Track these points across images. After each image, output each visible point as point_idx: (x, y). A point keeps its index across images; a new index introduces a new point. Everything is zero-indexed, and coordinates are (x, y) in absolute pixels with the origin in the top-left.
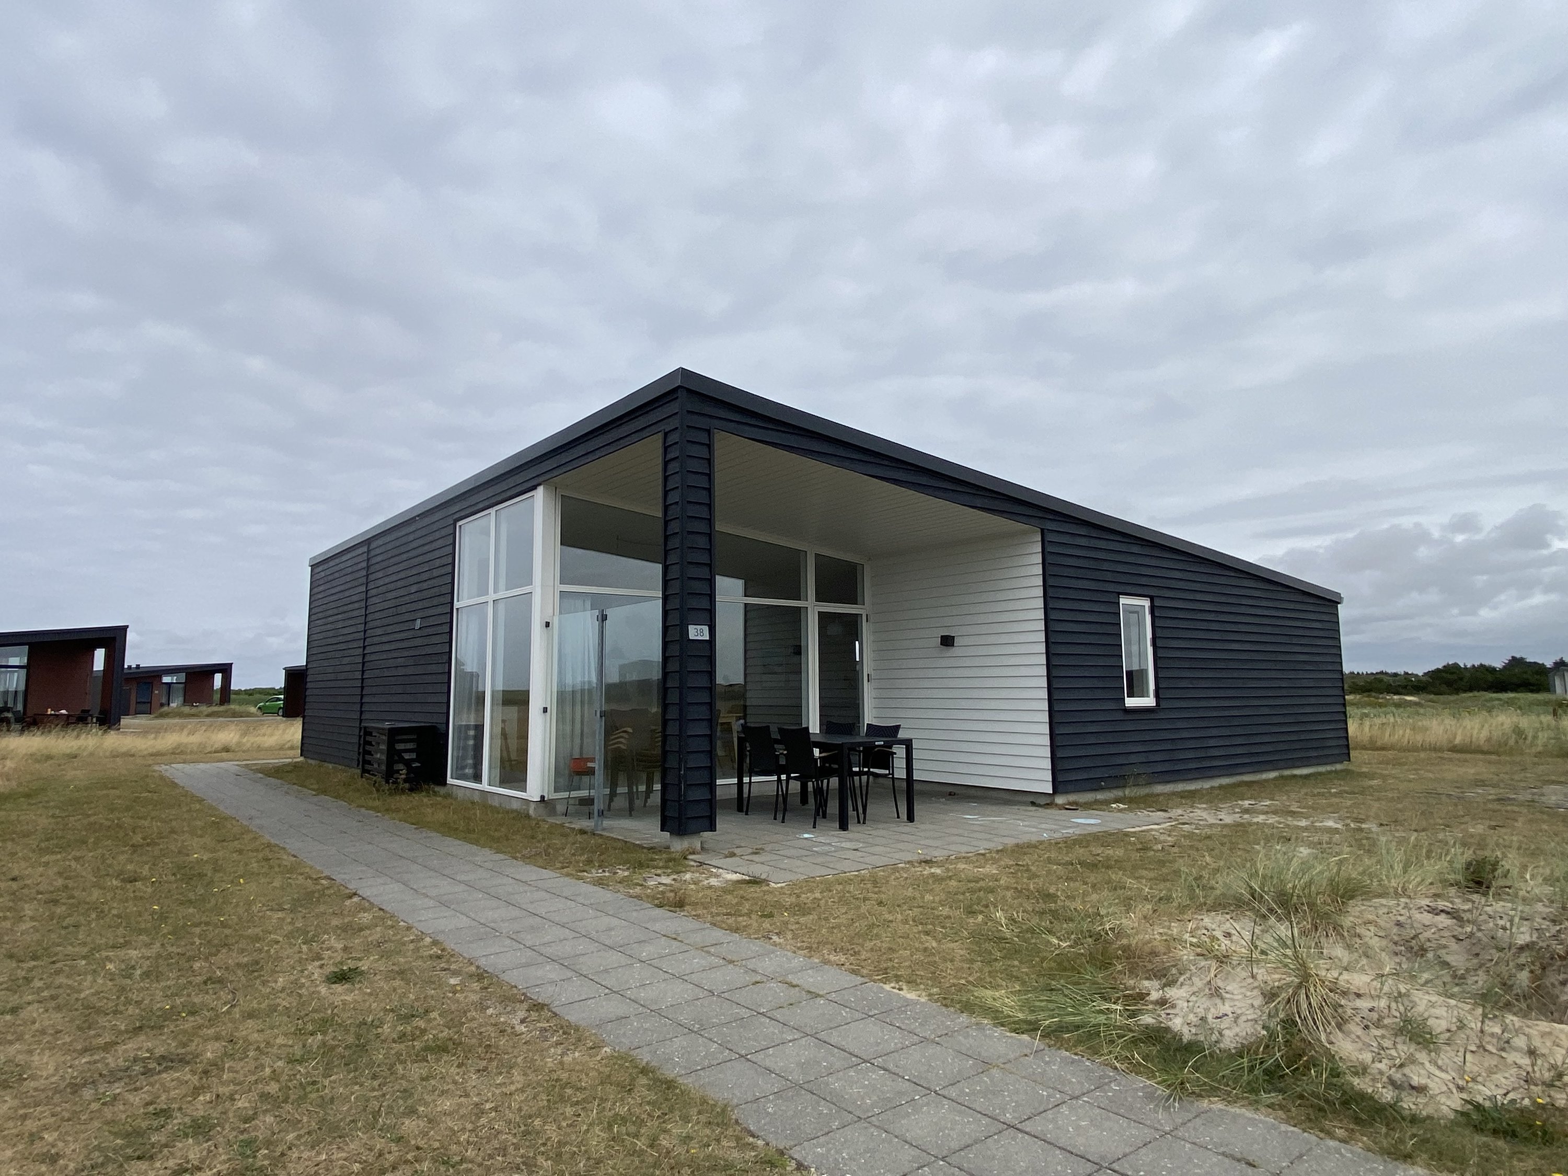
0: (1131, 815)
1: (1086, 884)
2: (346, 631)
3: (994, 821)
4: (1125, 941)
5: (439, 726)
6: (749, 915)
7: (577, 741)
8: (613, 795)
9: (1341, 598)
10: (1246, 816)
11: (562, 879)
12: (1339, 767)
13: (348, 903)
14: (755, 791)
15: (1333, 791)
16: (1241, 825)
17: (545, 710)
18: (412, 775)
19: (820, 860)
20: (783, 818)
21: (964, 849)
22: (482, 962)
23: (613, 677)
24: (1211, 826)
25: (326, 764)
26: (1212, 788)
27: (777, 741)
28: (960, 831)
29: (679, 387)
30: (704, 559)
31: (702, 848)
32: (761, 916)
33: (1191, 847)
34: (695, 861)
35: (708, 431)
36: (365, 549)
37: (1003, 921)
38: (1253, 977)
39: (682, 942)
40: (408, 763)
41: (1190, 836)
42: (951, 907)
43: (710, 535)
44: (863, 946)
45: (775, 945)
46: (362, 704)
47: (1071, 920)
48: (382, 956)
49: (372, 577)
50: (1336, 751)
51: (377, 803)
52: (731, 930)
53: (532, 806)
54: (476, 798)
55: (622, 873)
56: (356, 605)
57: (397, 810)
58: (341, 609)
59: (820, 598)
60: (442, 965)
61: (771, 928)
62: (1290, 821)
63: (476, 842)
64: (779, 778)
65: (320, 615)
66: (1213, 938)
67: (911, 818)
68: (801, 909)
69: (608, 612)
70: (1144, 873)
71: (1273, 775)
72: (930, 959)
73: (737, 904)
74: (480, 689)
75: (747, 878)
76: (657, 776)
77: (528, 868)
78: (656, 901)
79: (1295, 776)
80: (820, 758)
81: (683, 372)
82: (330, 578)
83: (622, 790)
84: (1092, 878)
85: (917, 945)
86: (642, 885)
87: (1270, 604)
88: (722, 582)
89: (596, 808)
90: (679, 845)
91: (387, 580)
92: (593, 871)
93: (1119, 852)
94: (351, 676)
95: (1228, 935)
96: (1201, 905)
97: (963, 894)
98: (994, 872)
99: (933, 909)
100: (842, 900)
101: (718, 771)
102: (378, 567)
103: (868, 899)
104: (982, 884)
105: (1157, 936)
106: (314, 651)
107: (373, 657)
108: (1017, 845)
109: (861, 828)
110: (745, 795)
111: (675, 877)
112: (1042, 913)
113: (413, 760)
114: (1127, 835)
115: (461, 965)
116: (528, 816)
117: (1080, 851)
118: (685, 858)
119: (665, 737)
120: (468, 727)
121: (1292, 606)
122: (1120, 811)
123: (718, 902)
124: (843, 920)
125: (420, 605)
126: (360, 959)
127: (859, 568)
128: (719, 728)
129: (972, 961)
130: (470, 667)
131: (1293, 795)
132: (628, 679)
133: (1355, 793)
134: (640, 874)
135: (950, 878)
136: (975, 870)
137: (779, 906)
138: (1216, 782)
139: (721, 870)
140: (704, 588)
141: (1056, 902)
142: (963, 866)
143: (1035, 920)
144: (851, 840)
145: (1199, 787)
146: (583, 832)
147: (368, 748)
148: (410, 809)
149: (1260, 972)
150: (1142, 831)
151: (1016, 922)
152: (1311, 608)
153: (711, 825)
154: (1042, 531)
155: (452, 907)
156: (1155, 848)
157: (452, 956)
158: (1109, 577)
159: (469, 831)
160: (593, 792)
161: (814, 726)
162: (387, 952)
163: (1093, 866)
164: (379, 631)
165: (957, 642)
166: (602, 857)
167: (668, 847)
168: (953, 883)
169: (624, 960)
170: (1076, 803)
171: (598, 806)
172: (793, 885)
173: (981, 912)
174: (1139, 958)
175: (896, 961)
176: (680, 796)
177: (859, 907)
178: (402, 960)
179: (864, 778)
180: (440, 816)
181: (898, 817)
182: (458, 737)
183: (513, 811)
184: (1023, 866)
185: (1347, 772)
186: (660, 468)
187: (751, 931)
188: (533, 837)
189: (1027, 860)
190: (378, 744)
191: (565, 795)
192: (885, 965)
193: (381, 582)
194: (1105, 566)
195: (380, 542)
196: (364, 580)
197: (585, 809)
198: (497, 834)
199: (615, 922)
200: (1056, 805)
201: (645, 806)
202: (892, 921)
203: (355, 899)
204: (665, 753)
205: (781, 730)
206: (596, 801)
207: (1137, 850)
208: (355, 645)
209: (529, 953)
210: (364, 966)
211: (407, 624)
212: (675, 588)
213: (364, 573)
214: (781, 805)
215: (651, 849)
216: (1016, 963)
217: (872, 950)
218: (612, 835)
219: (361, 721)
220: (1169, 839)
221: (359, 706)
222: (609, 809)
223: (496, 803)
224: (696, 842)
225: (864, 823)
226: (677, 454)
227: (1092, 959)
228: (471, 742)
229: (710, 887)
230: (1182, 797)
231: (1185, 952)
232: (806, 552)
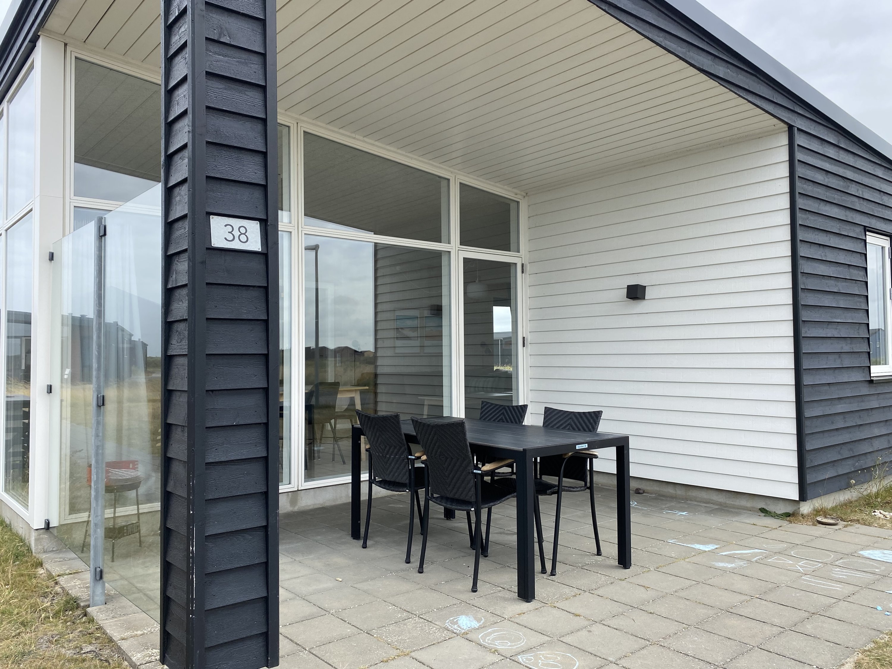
17: (50, 389)
27: (411, 438)
53: (34, 536)
64: (415, 496)
67: (624, 561)
127: (513, 206)
154: (791, 129)
158: (856, 205)
165: (649, 293)
181: (599, 553)
194: (853, 190)
200: (803, 516)
205: (416, 423)
225: (553, 574)
232: (449, 180)
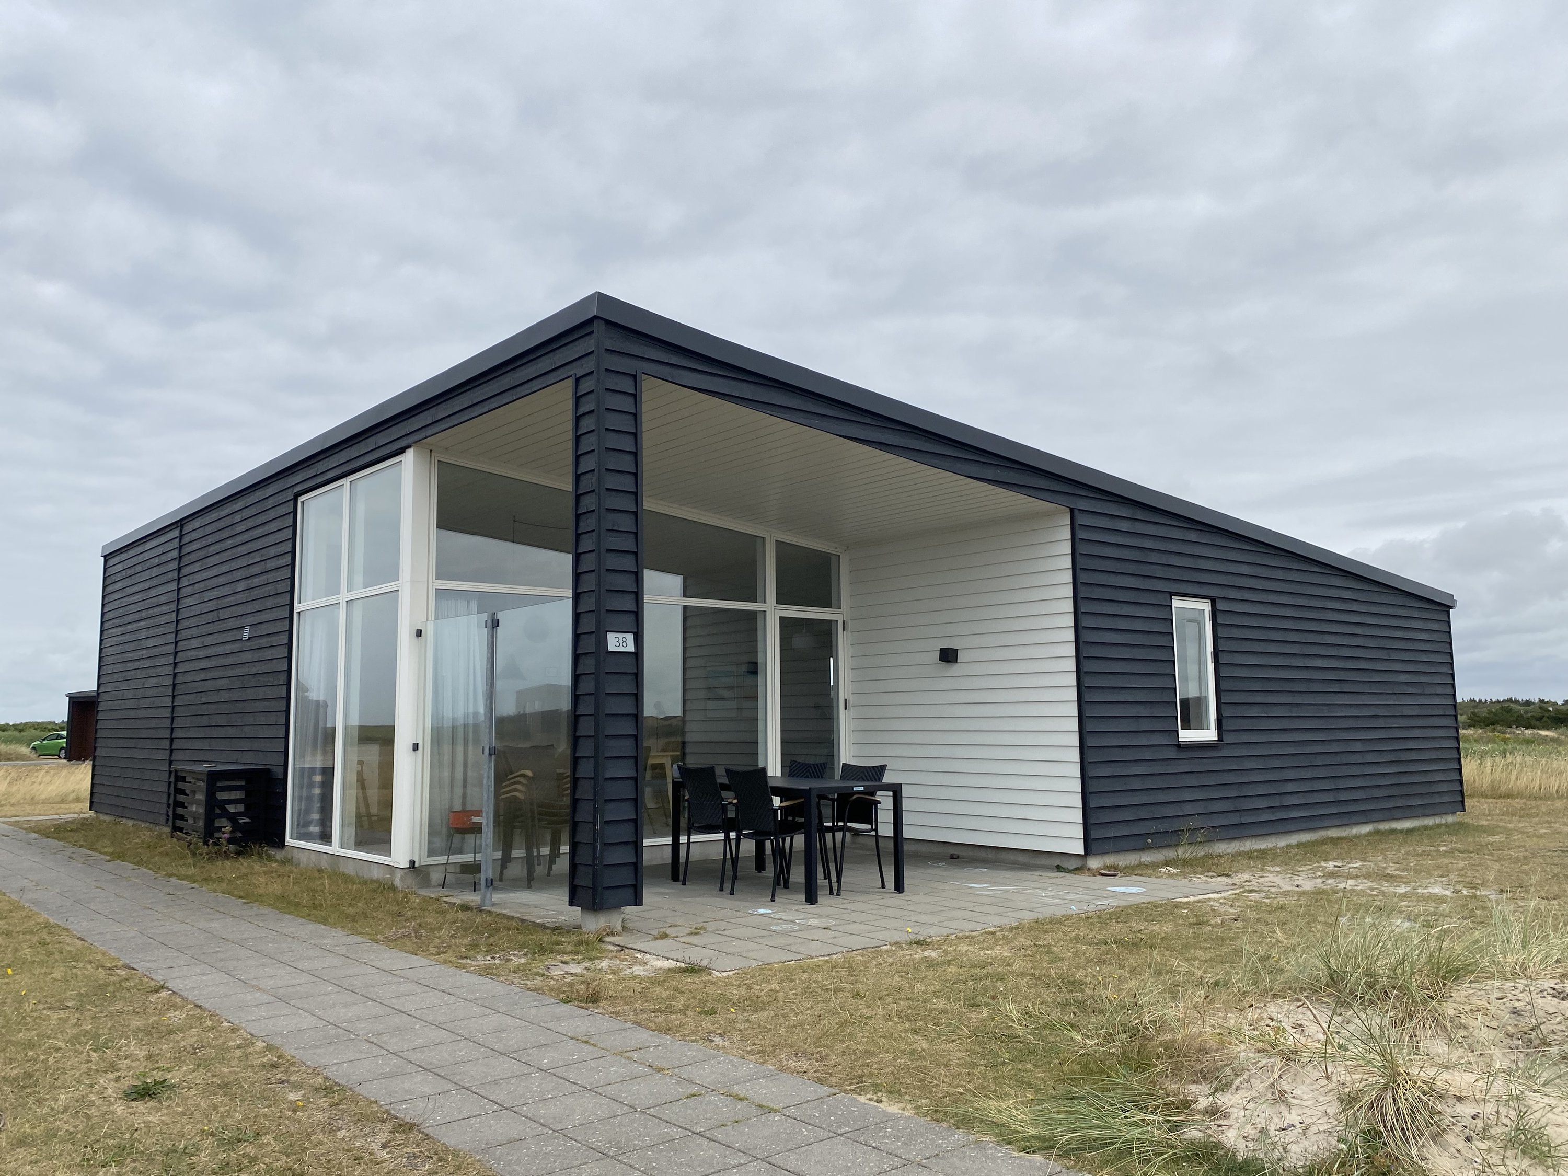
0: (1185, 881)
1: (1123, 967)
2: (150, 643)
3: (1007, 891)
4: (1169, 1036)
5: (274, 769)
6: (683, 1011)
7: (459, 791)
8: (506, 860)
9: (1454, 601)
10: (1330, 881)
11: (437, 968)
12: (1450, 819)
13: (153, 998)
14: (696, 854)
15: (1442, 849)
16: (1324, 892)
17: (416, 747)
18: (239, 834)
19: (781, 941)
20: (732, 889)
21: (968, 926)
22: (331, 1073)
23: (507, 707)
24: (1286, 894)
25: (124, 821)
26: (1288, 846)
27: (725, 787)
28: (962, 904)
29: (595, 317)
30: (629, 545)
31: (624, 928)
32: (701, 1013)
33: (1259, 920)
34: (614, 945)
35: (635, 377)
36: (176, 533)
37: (1015, 1015)
38: (1328, 1077)
39: (595, 1046)
40: (233, 818)
41: (1258, 906)
42: (948, 1000)
43: (636, 514)
44: (831, 1049)
45: (717, 1048)
46: (172, 740)
47: (1102, 1012)
48: (199, 1066)
49: (185, 571)
50: (1446, 799)
51: (192, 871)
52: (660, 1031)
53: (398, 875)
54: (324, 864)
55: (517, 960)
56: (165, 609)
57: (221, 880)
58: (144, 614)
59: (782, 598)
60: (279, 1076)
61: (713, 1028)
62: (1386, 886)
63: (325, 921)
64: (727, 837)
65: (116, 622)
66: (1278, 1030)
67: (899, 887)
68: (754, 1004)
69: (500, 616)
70: (1199, 953)
71: (1366, 829)
72: (919, 1063)
73: (668, 998)
74: (329, 725)
75: (683, 965)
76: (565, 836)
77: (395, 953)
78: (562, 996)
79: (1393, 831)
80: (781, 808)
81: (602, 299)
82: (129, 572)
83: (518, 853)
84: (1132, 960)
85: (903, 1046)
86: (543, 975)
87: (1363, 608)
88: (651, 578)
89: (483, 877)
90: (594, 923)
91: (205, 575)
92: (479, 957)
93: (1167, 928)
94: (158, 702)
95: (1298, 1026)
96: (1266, 991)
97: (965, 982)
98: (1005, 954)
99: (925, 1001)
100: (807, 992)
101: (646, 829)
102: (194, 557)
103: (841, 990)
104: (990, 969)
105: (1208, 1029)
106: (109, 669)
107: (189, 678)
108: (1037, 921)
109: (833, 900)
110: (682, 859)
111: (588, 965)
112: (1065, 1005)
113: (240, 814)
114: (1177, 906)
115: (304, 1075)
116: (393, 888)
117: (1117, 928)
118: (601, 941)
119: (575, 781)
120: (312, 771)
121: (1391, 611)
122: (1171, 876)
123: (644, 995)
124: (808, 1016)
125: (249, 608)
126: (169, 1070)
127: (834, 560)
128: (648, 774)
129: (973, 1065)
130: (316, 694)
131: (1390, 855)
132: (529, 710)
133: (1469, 852)
134: (541, 961)
135: (949, 963)
136: (982, 953)
137: (724, 999)
138: (1294, 839)
139: (648, 956)
140: (627, 583)
141: (1082, 991)
142: (966, 948)
143: (1056, 1014)
144: (820, 916)
145: (1270, 845)
146: (465, 908)
147: (180, 798)
148: (237, 878)
149: (1338, 1072)
150: (1198, 902)
151: (1030, 1016)
152: (1416, 614)
153: (636, 898)
154: (1072, 511)
155: (292, 1002)
156: (1213, 922)
157: (292, 1064)
158: (1159, 572)
159: (315, 907)
160: (479, 857)
161: (774, 768)
162: (206, 1060)
163: (1135, 946)
164: (195, 643)
165: (961, 657)
166: (491, 940)
167: (579, 927)
168: (952, 969)
169: (517, 1068)
170: (1115, 868)
171: (488, 872)
172: (742, 974)
173: (987, 1004)
174: (1184, 1056)
175: (875, 1066)
176: (595, 858)
177: (830, 1000)
178: (226, 1070)
179: (839, 835)
180: (276, 888)
181: (883, 886)
182: (299, 786)
183: (372, 881)
184: (1044, 946)
185: (1461, 825)
186: (570, 425)
187: (686, 1032)
188: (400, 915)
189: (1049, 939)
190: (194, 792)
191: (442, 859)
192: (860, 1072)
193: (198, 577)
194: (1153, 558)
195: (196, 524)
196: (175, 575)
197: (469, 878)
198: (351, 911)
199: (509, 1021)
200: (1089, 869)
201: (549, 874)
202: (870, 1018)
203: (164, 994)
204: (575, 802)
205: (729, 773)
206: (483, 868)
207: (1190, 924)
208: (163, 661)
209: (395, 1060)
210: (174, 1078)
211: (231, 633)
212: (589, 583)
213: (174, 565)
214: (729, 872)
215: (557, 929)
216: (1029, 1066)
217: (844, 1053)
218: (504, 912)
219: (171, 762)
220: (1231, 910)
221: (168, 743)
222: (501, 880)
223: (350, 870)
224: (614, 920)
225: (838, 894)
226: (592, 407)
227: (1125, 1059)
228: (317, 791)
229: (634, 977)
230: (1250, 858)
231: (1243, 1047)
232: (764, 538)
